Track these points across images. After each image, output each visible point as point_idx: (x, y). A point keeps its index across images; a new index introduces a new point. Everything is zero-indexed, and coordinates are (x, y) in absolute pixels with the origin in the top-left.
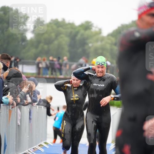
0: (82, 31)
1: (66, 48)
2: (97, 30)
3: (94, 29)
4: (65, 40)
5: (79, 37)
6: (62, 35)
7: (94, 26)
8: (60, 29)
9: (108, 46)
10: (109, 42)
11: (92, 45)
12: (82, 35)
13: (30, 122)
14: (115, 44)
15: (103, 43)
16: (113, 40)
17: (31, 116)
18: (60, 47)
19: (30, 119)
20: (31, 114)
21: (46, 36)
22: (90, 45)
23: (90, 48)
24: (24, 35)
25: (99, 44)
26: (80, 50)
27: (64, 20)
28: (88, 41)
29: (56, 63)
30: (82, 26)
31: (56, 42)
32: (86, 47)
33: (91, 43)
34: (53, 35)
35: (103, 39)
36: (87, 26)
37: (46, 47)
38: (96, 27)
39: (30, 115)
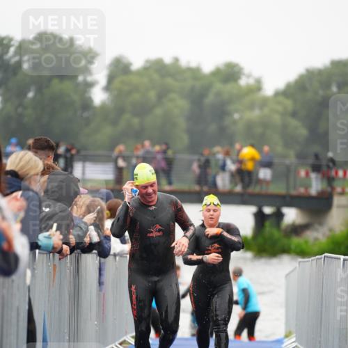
0: (218, 86)
1: (182, 124)
2: (251, 81)
4: (179, 106)
5: (210, 99)
6: (173, 96)
7: (244, 74)
8: (169, 81)
9: (277, 119)
10: (280, 108)
11: (240, 116)
12: (218, 94)
13: (100, 290)
14: (294, 114)
15: (266, 111)
16: (289, 103)
17: (102, 277)
19: (100, 283)
20: (102, 272)
21: (136, 97)
22: (236, 116)
23: (235, 122)
24: (87, 95)
25: (255, 114)
26: (213, 128)
27: (177, 60)
28: (231, 108)
30: (217, 73)
31: (158, 111)
32: (227, 122)
33: (237, 111)
34: (152, 95)
35: (265, 102)
36: (230, 73)
37: (136, 121)
38: (249, 76)
39: (100, 274)
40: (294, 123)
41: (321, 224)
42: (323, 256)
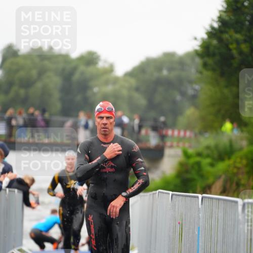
0: (82, 68)
1: (57, 94)
2: (107, 66)
3: (101, 65)
4: (54, 82)
5: (76, 77)
7: (101, 60)
8: (46, 63)
9: (125, 92)
11: (98, 90)
12: (82, 73)
14: (137, 89)
15: (117, 86)
16: (133, 82)
18: (45, 92)
21: (22, 74)
22: (96, 90)
23: (94, 94)
25: (109, 89)
26: (79, 98)
29: (40, 118)
30: (81, 58)
31: (39, 85)
32: (89, 93)
33: (96, 86)
34: (34, 73)
35: (116, 80)
36: (90, 59)
37: (22, 92)
38: (105, 61)
40: (137, 96)
41: (156, 168)
42: (158, 191)
